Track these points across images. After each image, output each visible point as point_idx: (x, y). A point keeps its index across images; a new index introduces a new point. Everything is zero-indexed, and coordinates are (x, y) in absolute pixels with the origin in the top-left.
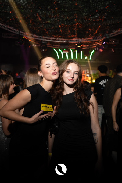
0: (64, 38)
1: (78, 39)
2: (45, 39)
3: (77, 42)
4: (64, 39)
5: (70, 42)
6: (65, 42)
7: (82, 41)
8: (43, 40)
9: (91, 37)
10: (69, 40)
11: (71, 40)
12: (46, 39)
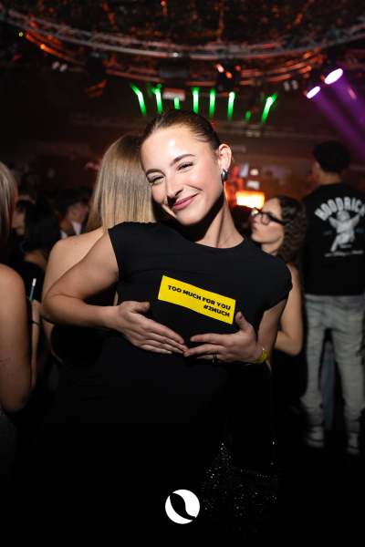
0: (174, 41)
1: (227, 45)
2: (101, 41)
3: (223, 56)
4: (173, 46)
5: (194, 57)
6: (175, 55)
7: (238, 53)
8: (96, 45)
9: (275, 40)
10: (193, 48)
11: (200, 47)
12: (108, 42)
